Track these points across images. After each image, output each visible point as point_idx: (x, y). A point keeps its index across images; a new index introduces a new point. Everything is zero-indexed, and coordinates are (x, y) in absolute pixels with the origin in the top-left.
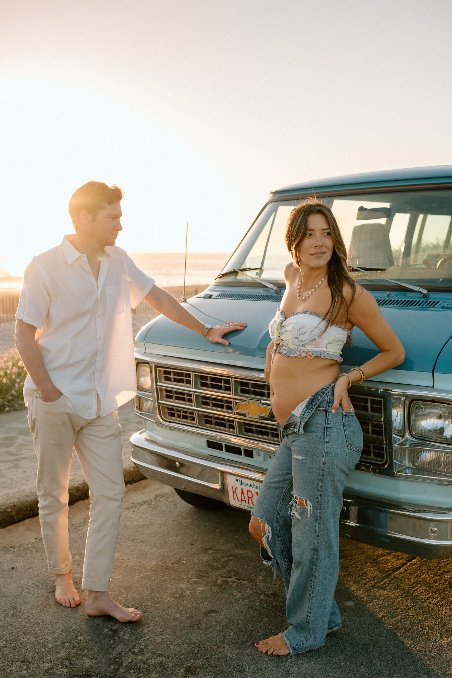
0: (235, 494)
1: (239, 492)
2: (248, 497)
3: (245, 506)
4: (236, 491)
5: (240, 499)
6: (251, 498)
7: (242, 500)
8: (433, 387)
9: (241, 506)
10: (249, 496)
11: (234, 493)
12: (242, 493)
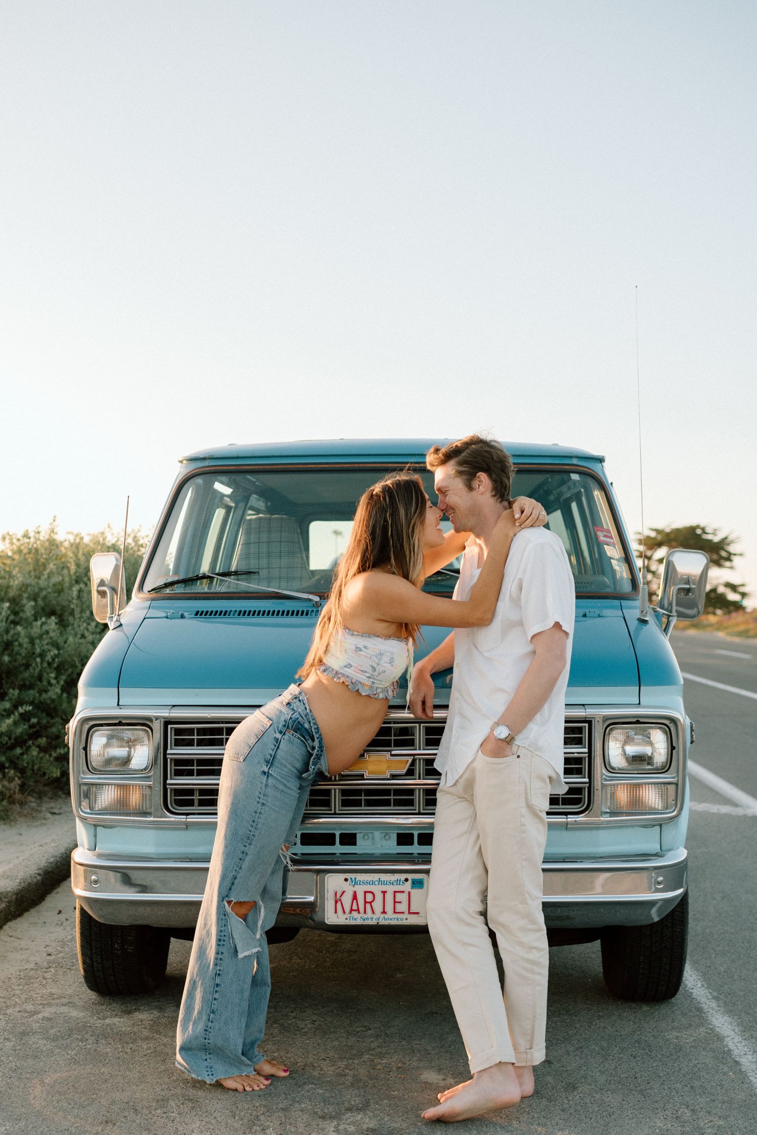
0: (339, 904)
1: (347, 900)
2: (366, 902)
3: (355, 919)
4: (342, 898)
5: (347, 909)
6: (370, 903)
7: (352, 910)
8: (639, 704)
9: (348, 921)
10: (367, 900)
11: (336, 902)
12: (355, 897)
